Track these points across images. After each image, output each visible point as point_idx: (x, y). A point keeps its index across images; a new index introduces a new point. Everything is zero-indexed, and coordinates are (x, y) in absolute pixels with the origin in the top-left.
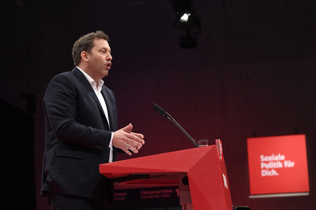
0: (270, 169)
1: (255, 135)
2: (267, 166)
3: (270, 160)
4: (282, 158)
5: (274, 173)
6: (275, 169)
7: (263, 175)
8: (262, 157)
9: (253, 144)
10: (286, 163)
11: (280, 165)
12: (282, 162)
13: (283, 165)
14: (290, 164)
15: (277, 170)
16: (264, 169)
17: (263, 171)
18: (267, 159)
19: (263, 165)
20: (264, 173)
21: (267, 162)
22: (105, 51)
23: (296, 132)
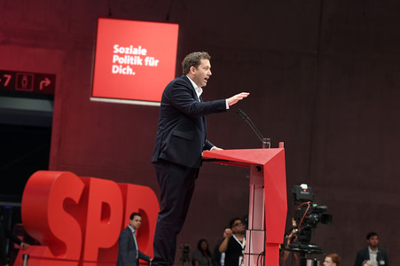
0: (124, 66)
1: (110, 16)
2: (122, 60)
3: (127, 52)
4: (144, 52)
5: (129, 71)
6: (131, 66)
7: (114, 72)
8: (116, 47)
9: (106, 26)
10: (147, 60)
11: (139, 62)
12: (143, 57)
13: (143, 62)
14: (152, 62)
15: (134, 67)
16: (117, 63)
17: (114, 67)
18: (122, 50)
19: (115, 58)
20: (116, 70)
21: (122, 55)
22: (206, 68)
23: (167, 20)
